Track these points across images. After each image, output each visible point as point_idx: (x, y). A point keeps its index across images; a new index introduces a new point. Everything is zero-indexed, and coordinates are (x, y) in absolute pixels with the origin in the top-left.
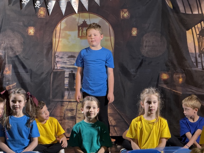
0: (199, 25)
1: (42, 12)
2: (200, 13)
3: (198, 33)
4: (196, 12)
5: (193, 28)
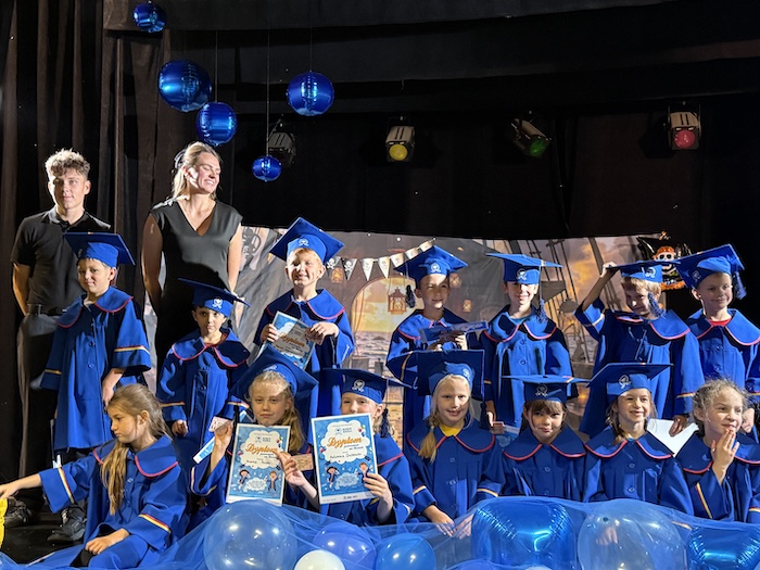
0: (559, 296)
1: (337, 275)
2: (561, 279)
3: (558, 307)
4: (554, 279)
5: (551, 301)
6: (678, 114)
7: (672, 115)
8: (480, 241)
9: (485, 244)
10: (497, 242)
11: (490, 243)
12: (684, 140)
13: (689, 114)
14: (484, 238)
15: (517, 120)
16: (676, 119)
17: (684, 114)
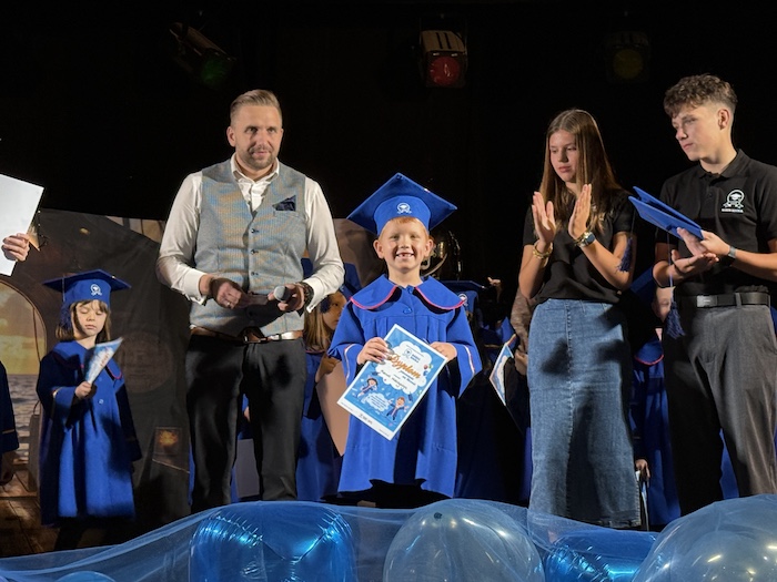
6: (433, 33)
7: (425, 33)
8: (119, 221)
9: (127, 224)
10: (145, 221)
11: (135, 224)
12: (445, 72)
13: (450, 33)
14: (126, 215)
15: (181, 25)
16: (432, 41)
17: (441, 33)
